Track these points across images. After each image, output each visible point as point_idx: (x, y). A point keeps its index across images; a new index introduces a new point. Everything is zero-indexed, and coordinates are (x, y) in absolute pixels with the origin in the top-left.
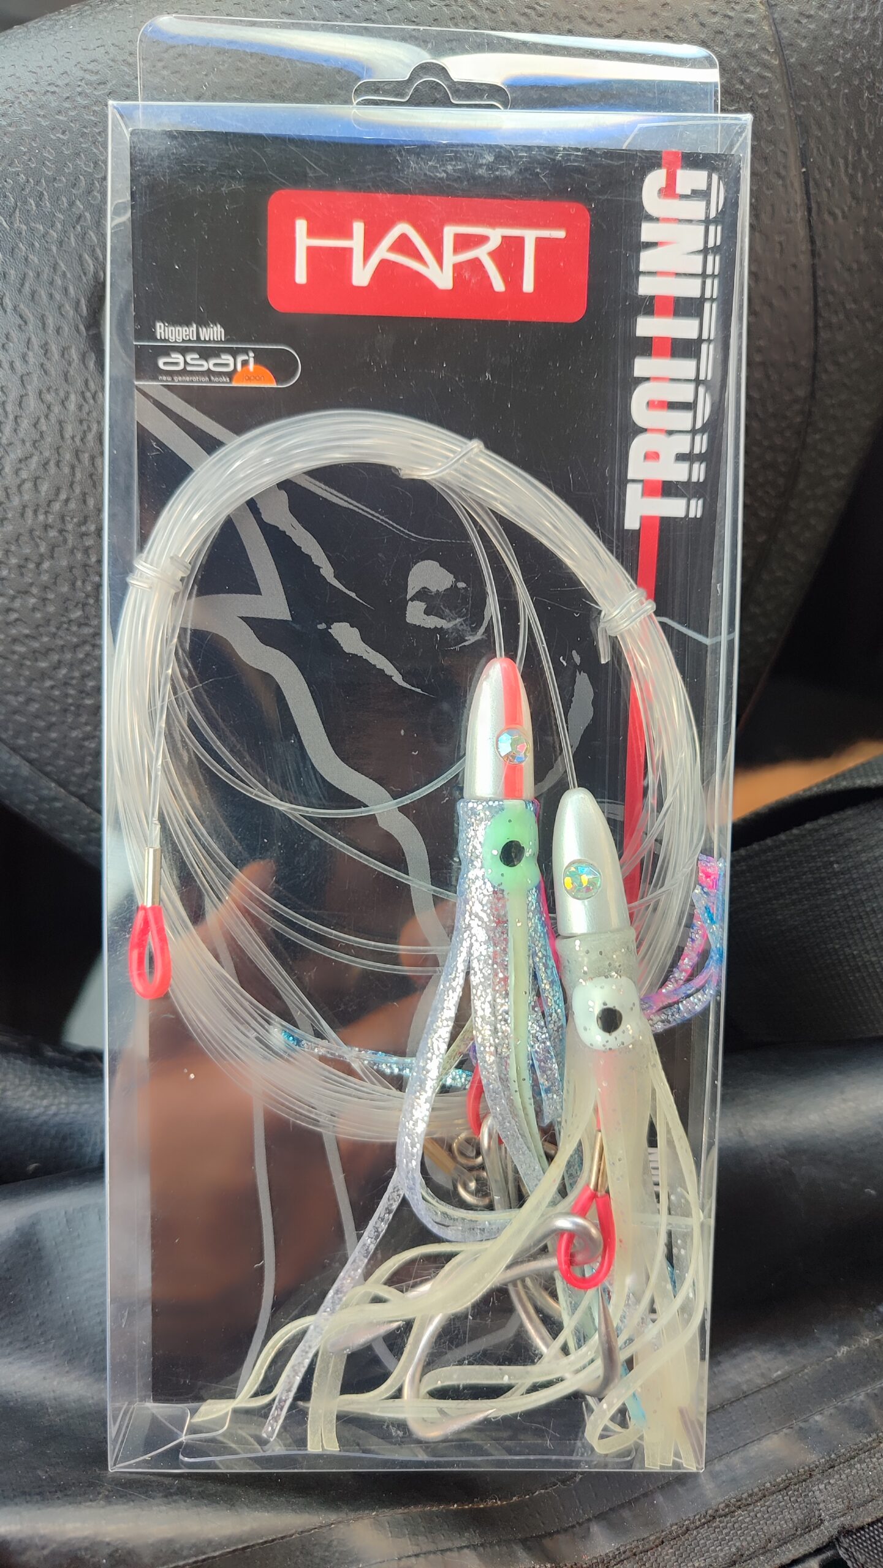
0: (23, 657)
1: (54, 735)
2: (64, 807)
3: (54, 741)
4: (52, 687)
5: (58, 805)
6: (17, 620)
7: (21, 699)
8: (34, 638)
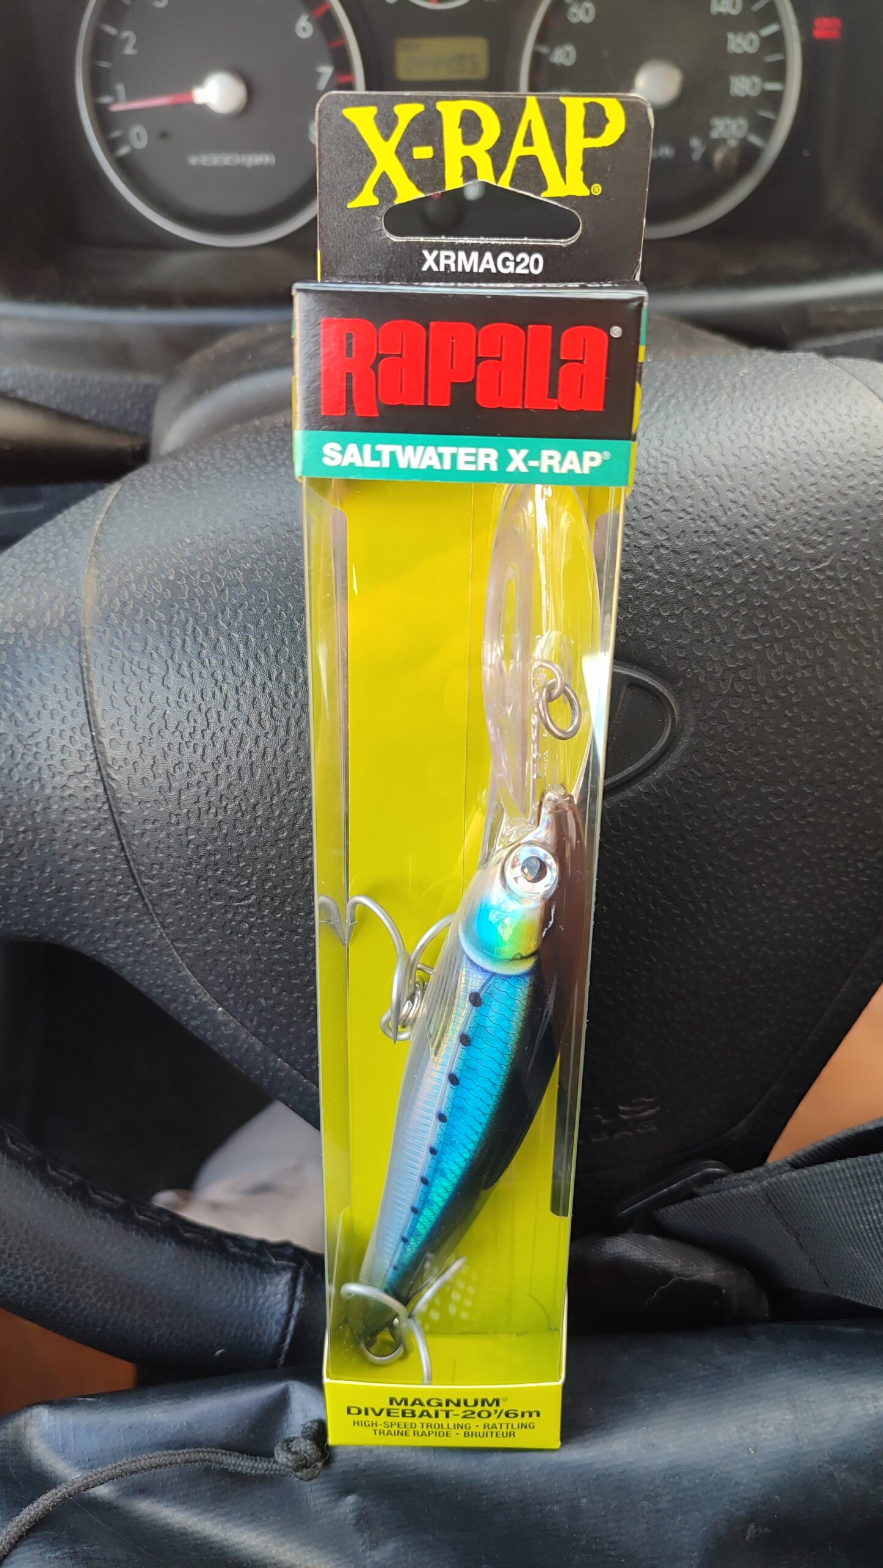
0: (279, 974)
1: (292, 1030)
2: (285, 1076)
3: (291, 1034)
4: (298, 997)
5: (282, 1074)
6: (280, 948)
7: (271, 1002)
8: (291, 963)
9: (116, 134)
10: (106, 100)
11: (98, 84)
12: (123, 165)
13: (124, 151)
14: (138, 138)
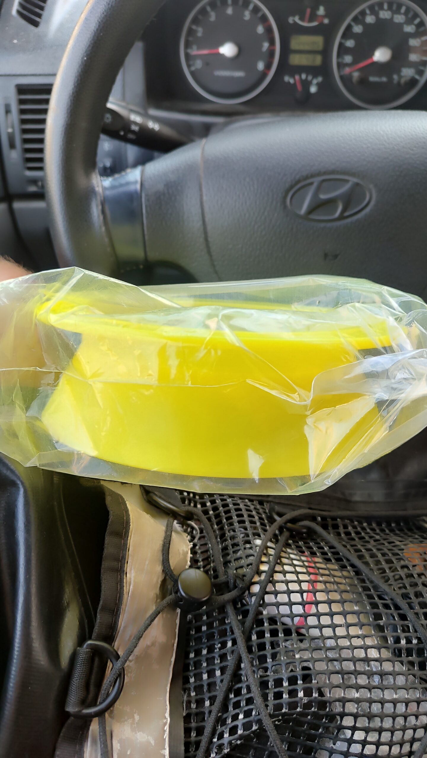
9: (191, 62)
10: (189, 51)
11: (188, 45)
12: (193, 74)
13: (193, 69)
14: (198, 64)
